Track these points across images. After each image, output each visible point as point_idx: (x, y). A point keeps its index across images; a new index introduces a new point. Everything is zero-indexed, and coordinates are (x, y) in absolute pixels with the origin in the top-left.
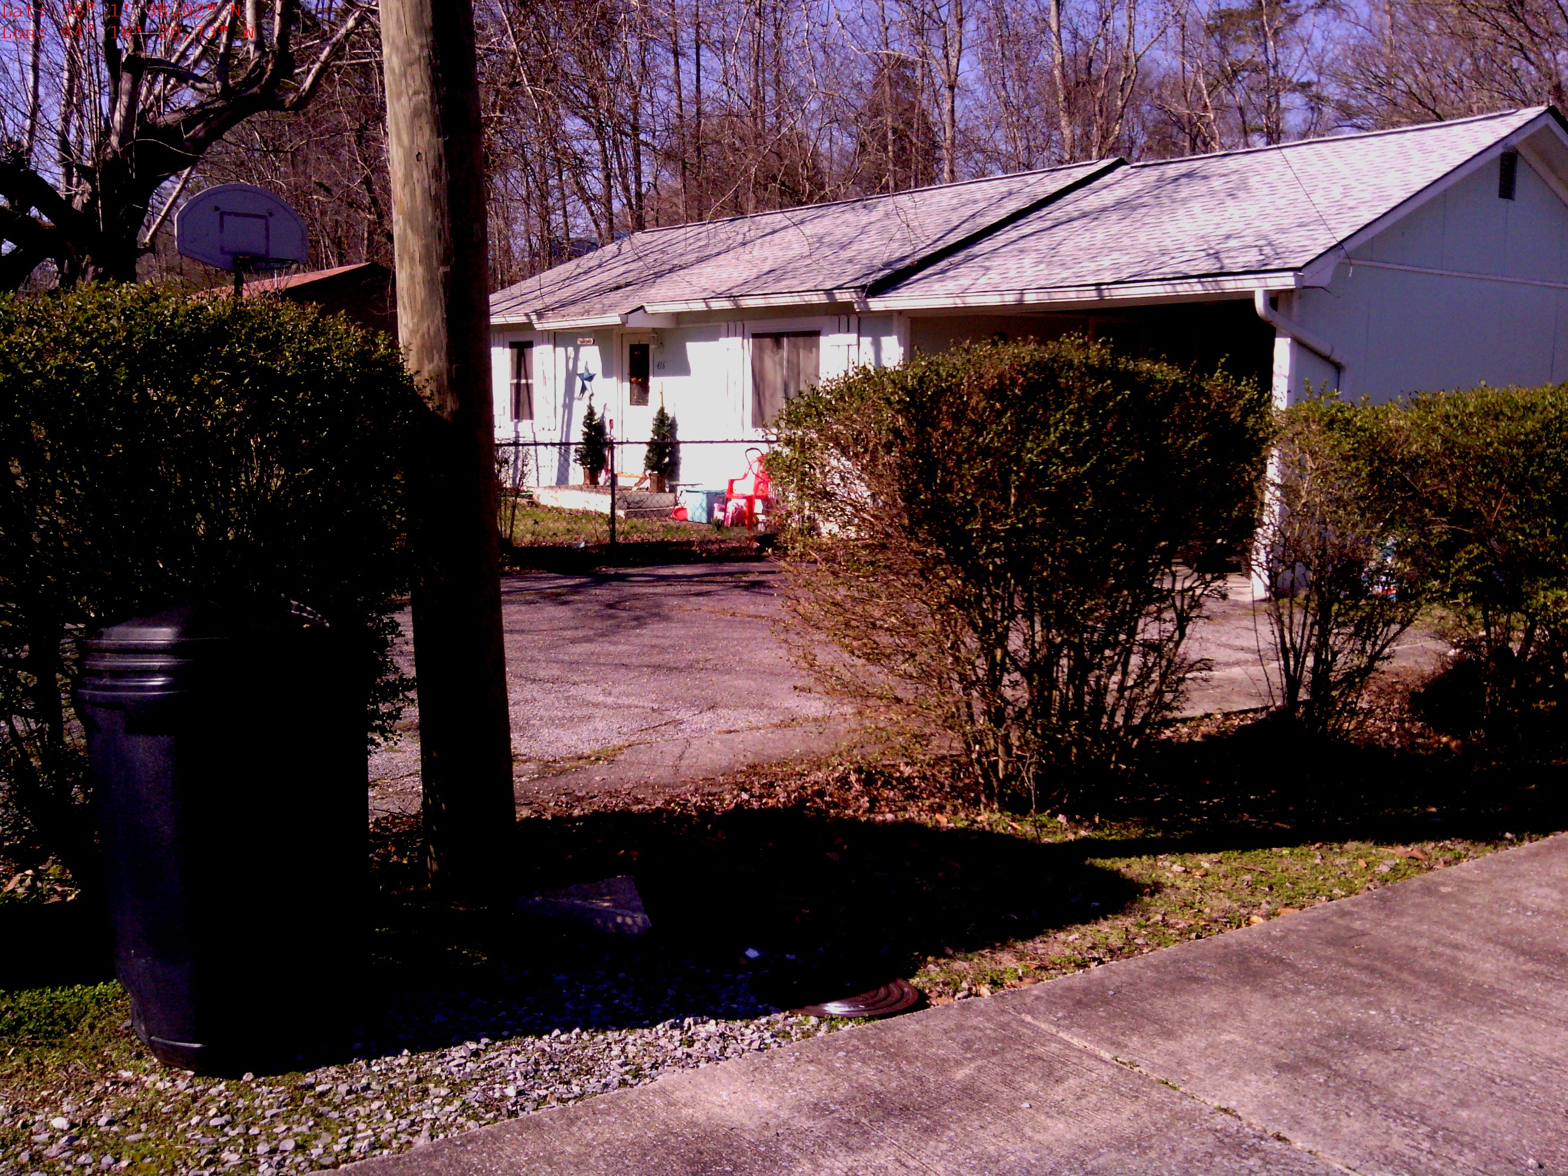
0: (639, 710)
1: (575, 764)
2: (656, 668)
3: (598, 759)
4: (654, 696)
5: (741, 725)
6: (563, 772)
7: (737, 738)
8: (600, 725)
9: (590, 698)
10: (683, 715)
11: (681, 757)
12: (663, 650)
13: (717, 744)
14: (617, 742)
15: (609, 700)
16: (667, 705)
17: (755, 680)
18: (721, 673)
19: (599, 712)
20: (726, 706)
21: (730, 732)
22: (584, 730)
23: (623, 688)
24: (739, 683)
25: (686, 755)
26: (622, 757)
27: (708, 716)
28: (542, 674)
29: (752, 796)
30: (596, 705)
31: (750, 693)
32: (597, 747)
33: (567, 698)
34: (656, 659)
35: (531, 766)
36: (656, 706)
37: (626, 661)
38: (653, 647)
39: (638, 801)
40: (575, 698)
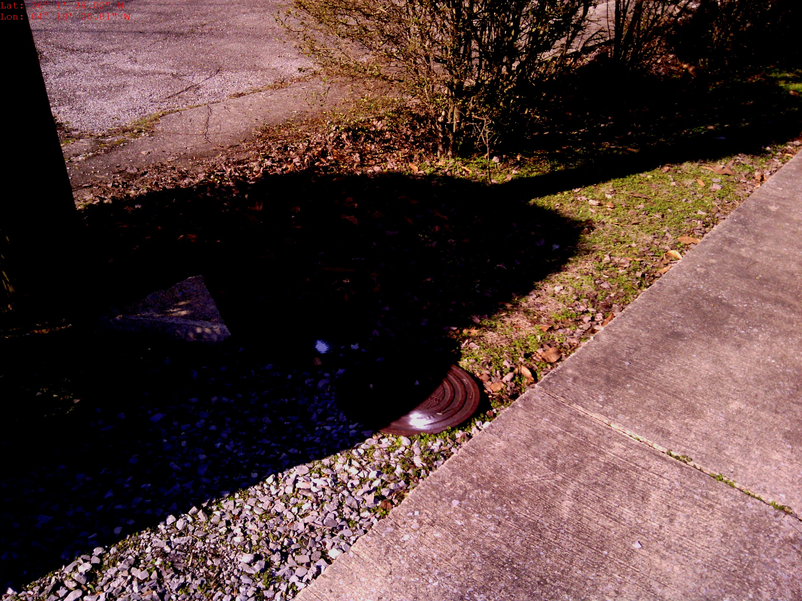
0: (162, 77)
1: (121, 138)
2: (167, 34)
3: (140, 131)
4: (171, 62)
5: (245, 88)
6: (113, 148)
7: (246, 101)
8: (134, 94)
9: (120, 66)
10: (199, 79)
11: (207, 125)
12: (168, 17)
13: (232, 109)
14: (153, 111)
15: (136, 67)
16: (183, 70)
17: (244, 43)
18: (216, 37)
19: (131, 81)
20: (228, 70)
21: (240, 95)
22: (122, 99)
23: (145, 55)
24: (233, 46)
25: (211, 122)
26: (159, 128)
27: (217, 80)
28: (78, 44)
29: (273, 161)
30: (127, 73)
31: (243, 55)
32: (136, 117)
33: (102, 67)
34: (164, 26)
35: (85, 143)
36: (175, 72)
37: (142, 28)
38: (160, 14)
39: (184, 176)
40: (107, 66)
